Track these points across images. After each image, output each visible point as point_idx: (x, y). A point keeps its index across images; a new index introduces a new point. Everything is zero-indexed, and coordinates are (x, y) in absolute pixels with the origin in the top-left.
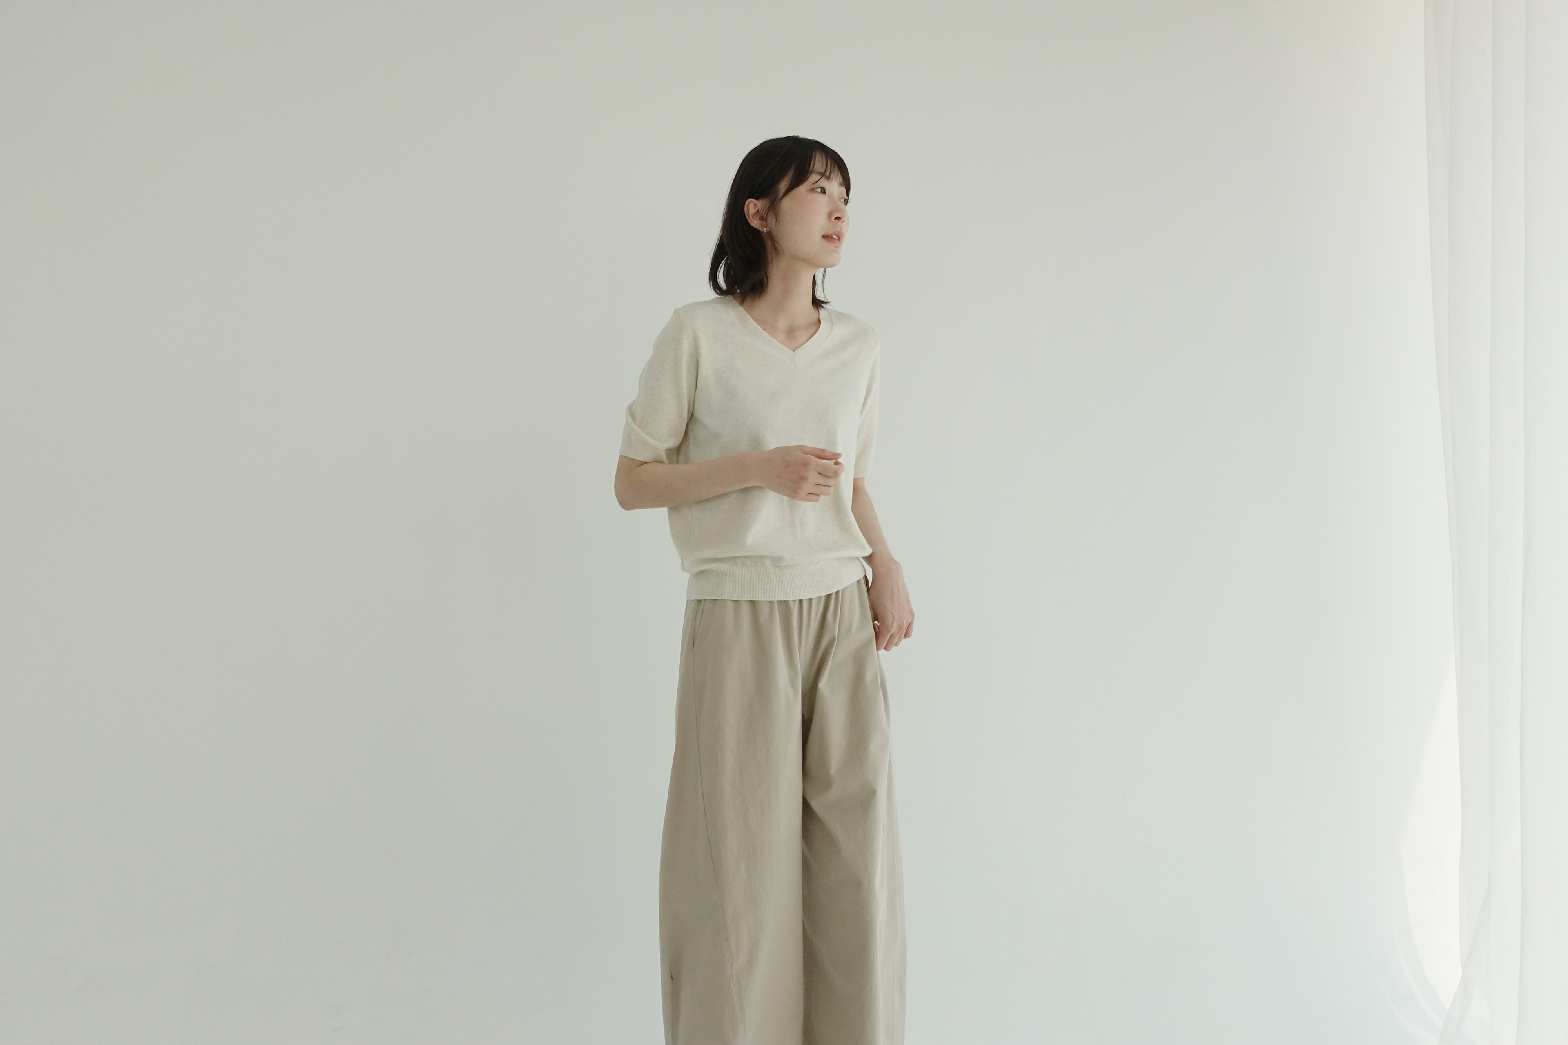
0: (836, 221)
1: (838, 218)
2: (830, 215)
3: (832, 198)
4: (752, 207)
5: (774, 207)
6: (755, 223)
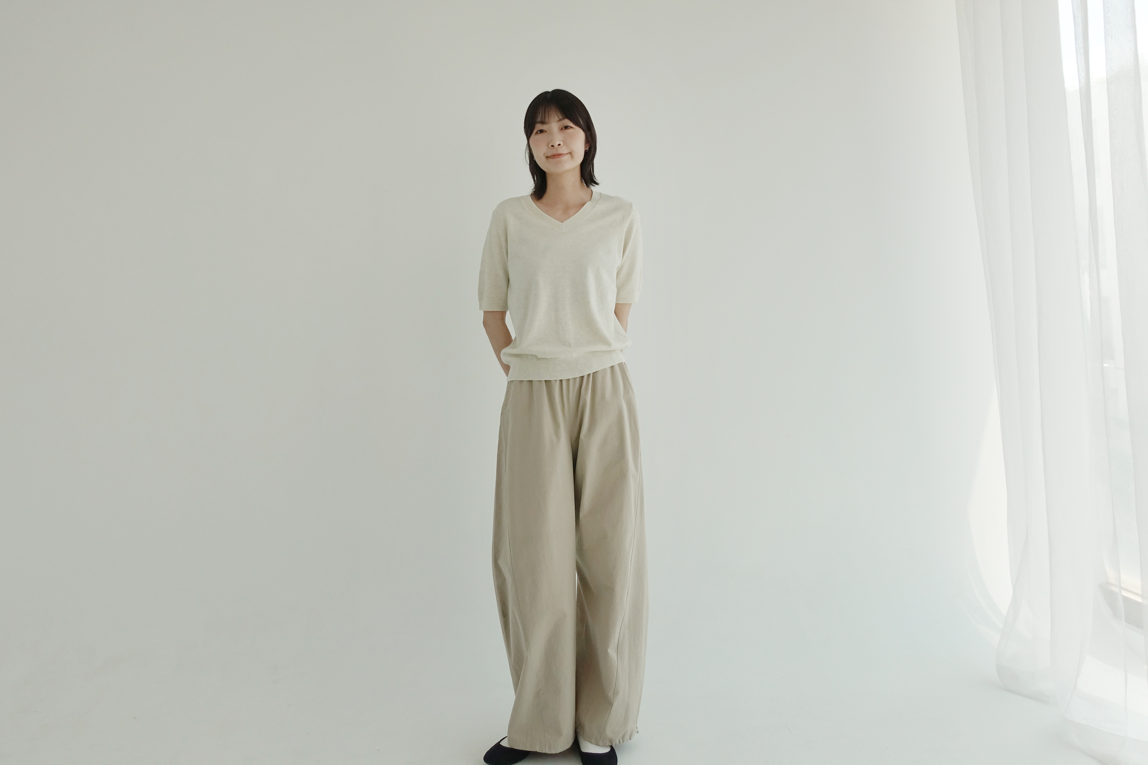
1: (553, 146)
2: (548, 145)
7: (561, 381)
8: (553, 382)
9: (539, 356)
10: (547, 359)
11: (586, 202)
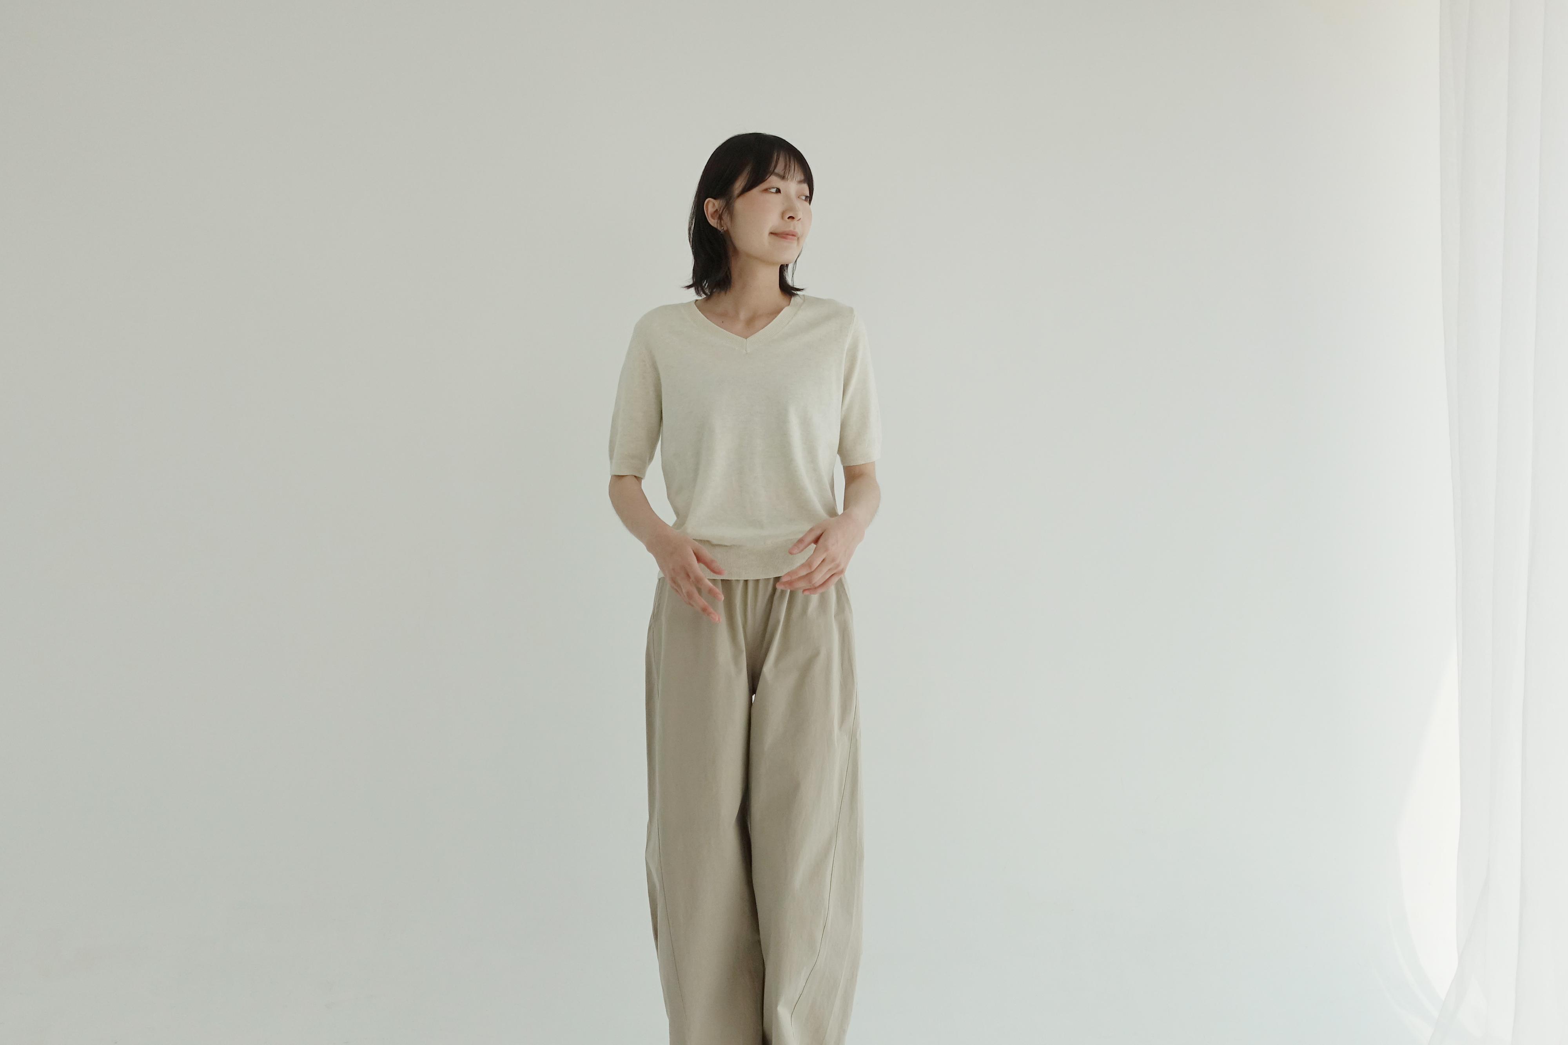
0: (789, 220)
1: (791, 218)
2: (783, 214)
3: (788, 197)
4: (711, 206)
5: (729, 207)
6: (713, 222)
7: (746, 581)
8: (734, 584)
9: (715, 542)
10: (727, 546)
11: (783, 308)
